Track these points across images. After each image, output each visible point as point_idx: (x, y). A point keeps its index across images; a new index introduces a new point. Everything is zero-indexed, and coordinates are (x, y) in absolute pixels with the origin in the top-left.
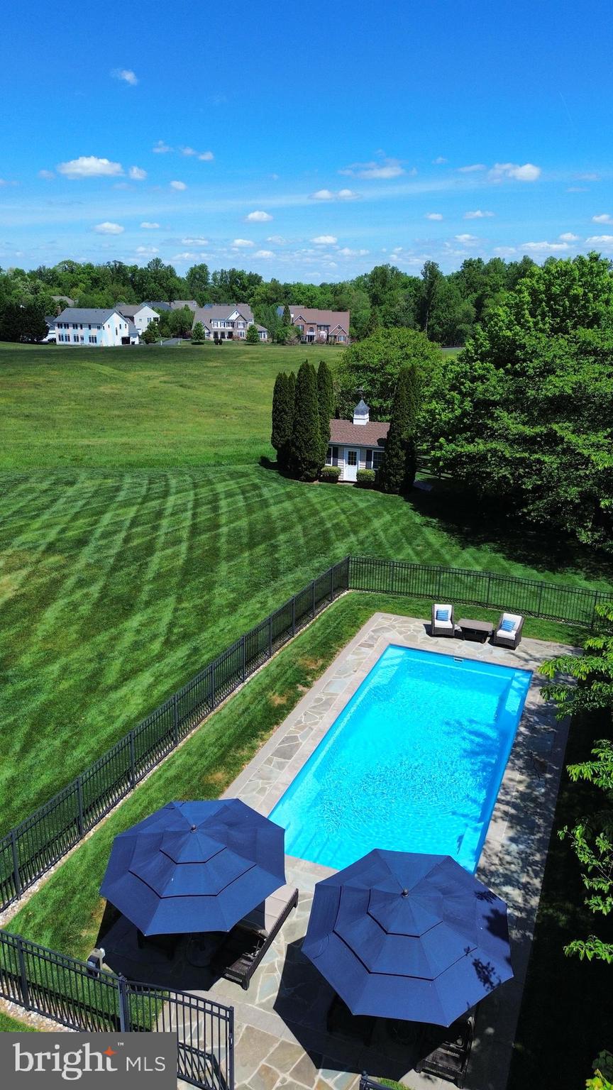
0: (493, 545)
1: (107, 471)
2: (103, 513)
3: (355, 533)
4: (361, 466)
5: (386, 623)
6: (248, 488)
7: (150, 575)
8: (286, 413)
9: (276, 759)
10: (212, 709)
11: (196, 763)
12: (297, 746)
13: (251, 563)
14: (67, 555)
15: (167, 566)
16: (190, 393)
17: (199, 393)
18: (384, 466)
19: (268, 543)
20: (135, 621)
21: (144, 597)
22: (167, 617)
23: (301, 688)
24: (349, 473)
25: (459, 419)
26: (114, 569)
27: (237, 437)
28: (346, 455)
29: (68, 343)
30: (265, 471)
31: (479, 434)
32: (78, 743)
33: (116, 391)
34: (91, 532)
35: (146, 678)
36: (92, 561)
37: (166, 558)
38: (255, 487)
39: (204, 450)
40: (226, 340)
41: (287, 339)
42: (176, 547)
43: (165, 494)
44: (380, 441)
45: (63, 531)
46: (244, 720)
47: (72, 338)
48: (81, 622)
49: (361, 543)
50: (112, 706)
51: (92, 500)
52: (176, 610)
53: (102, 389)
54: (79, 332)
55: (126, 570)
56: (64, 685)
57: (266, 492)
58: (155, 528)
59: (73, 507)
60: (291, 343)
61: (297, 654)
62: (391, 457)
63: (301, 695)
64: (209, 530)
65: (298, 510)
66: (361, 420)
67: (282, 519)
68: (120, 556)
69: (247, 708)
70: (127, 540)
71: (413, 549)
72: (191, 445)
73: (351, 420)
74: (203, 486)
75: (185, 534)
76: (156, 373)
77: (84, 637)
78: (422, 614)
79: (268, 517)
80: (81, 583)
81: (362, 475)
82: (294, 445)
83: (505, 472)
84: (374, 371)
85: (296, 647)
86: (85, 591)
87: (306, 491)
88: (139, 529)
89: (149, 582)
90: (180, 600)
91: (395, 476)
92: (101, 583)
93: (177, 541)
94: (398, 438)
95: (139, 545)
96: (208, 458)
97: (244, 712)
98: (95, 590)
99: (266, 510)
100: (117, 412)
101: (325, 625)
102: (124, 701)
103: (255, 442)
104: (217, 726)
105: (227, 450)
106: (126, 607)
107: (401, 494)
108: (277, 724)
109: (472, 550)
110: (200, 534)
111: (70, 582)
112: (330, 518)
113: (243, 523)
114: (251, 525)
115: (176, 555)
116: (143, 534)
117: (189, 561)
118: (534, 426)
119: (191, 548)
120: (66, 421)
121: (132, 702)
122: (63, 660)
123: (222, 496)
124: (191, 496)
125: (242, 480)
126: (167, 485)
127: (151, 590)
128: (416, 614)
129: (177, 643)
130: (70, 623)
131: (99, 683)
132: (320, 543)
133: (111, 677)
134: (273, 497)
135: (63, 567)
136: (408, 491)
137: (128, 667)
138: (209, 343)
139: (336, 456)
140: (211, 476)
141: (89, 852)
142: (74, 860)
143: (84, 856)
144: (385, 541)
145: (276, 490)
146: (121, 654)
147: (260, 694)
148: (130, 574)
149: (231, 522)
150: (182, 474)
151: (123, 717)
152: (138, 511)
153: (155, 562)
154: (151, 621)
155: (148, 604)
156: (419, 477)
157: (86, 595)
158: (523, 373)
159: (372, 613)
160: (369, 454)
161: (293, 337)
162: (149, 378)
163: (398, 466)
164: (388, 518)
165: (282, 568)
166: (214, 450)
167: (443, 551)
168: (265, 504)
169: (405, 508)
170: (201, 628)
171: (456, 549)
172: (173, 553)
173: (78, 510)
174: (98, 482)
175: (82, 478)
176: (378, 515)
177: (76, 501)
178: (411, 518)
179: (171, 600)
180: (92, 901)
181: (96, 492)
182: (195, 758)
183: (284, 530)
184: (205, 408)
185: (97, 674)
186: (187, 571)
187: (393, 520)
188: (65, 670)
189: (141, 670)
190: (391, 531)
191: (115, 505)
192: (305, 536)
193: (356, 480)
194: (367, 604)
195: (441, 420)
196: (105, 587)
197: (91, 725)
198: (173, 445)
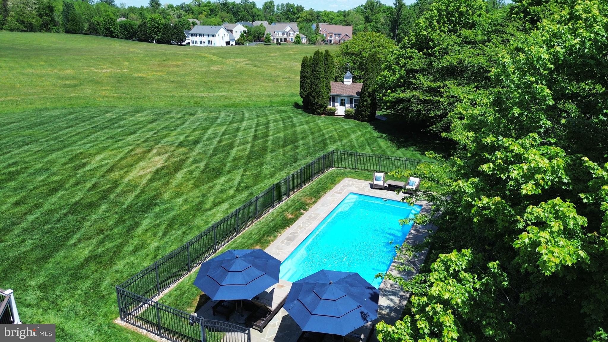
0: (415, 147)
1: (212, 109)
2: (208, 128)
3: (341, 140)
4: (347, 106)
5: (350, 183)
6: (286, 118)
7: (230, 158)
8: (307, 78)
9: (286, 241)
10: (257, 219)
11: (246, 242)
12: (297, 236)
13: (283, 154)
14: (188, 148)
15: (240, 154)
16: (259, 70)
17: (264, 70)
18: (359, 106)
19: (293, 145)
20: (222, 180)
21: (227, 169)
22: (238, 178)
23: (302, 211)
24: (340, 110)
25: (399, 80)
26: (212, 155)
27: (283, 93)
28: (339, 101)
29: (196, 45)
30: (296, 110)
31: (408, 88)
32: (190, 233)
33: (220, 69)
34: (201, 138)
35: (226, 206)
36: (201, 151)
37: (240, 150)
38: (290, 117)
39: (264, 99)
40: (283, 42)
41: (316, 42)
42: (245, 146)
43: (242, 120)
44: (358, 93)
45: (187, 137)
46: (272, 224)
47: (199, 42)
48: (195, 179)
49: (343, 146)
50: (208, 217)
51: (204, 123)
52: (243, 175)
53: (212, 68)
54: (203, 39)
55: (218, 156)
56: (185, 208)
57: (295, 120)
58: (235, 136)
59: (193, 126)
60: (319, 44)
61: (302, 196)
62: (363, 101)
63: (302, 214)
64: (263, 138)
65: (311, 129)
66: (348, 82)
67: (302, 133)
68: (216, 149)
69: (274, 219)
70: (219, 142)
71: (371, 149)
72: (258, 96)
73: (343, 82)
74: (262, 117)
75: (250, 140)
76: (242, 60)
77: (196, 186)
78: (369, 179)
79: (295, 132)
80: (195, 161)
81: (348, 111)
82: (311, 95)
83: (420, 107)
84: (356, 55)
85: (302, 193)
86: (197, 165)
87: (317, 119)
88: (226, 137)
89: (230, 162)
90: (245, 171)
91: (365, 112)
92: (205, 162)
93: (246, 143)
94: (367, 91)
95: (226, 144)
96: (266, 103)
97: (272, 221)
98: (202, 165)
99: (294, 129)
100: (220, 80)
101: (318, 183)
102: (214, 215)
103: (292, 95)
104: (259, 226)
105: (278, 99)
106: (218, 173)
107: (368, 121)
108: (288, 226)
109: (403, 150)
110: (258, 139)
111: (190, 161)
112: (328, 133)
113: (281, 135)
114: (285, 136)
115: (244, 149)
116: (229, 139)
117: (251, 152)
118: (436, 82)
119: (252, 146)
120: (192, 84)
121: (218, 216)
122: (185, 197)
123: (271, 122)
124: (255, 121)
125: (283, 114)
126: (243, 116)
127: (230, 166)
128: (366, 179)
129: (242, 190)
130: (189, 180)
131: (202, 207)
132: (321, 145)
133: (208, 205)
134: (299, 123)
135: (186, 153)
136: (372, 120)
137: (217, 201)
138: (274, 44)
139: (334, 101)
140: (267, 112)
141: (193, 277)
142: (185, 280)
143: (190, 279)
144: (356, 145)
145: (300, 119)
146: (213, 194)
147: (281, 213)
148: (220, 158)
149: (275, 134)
150: (251, 111)
151: (213, 222)
152: (227, 128)
153: (234, 152)
154: (230, 180)
155: (228, 172)
156: (378, 113)
157: (197, 167)
158: (432, 55)
159: (343, 178)
160: (351, 100)
161: (320, 40)
162: (238, 62)
163: (366, 106)
164: (359, 133)
165: (299, 157)
166: (270, 99)
167: (387, 150)
168: (294, 125)
169: (369, 129)
170: (255, 184)
171: (394, 149)
172: (243, 148)
173: (196, 127)
174: (207, 114)
175: (199, 112)
176: (354, 132)
177: (195, 123)
178: (372, 134)
179: (241, 171)
180: (192, 297)
181: (206, 119)
182: (246, 240)
183: (303, 138)
184: (267, 78)
185: (201, 203)
186: (250, 157)
187: (362, 135)
188: (185, 201)
189: (223, 202)
190: (360, 140)
191: (215, 125)
192: (313, 141)
193: (344, 114)
194: (342, 174)
195: (389, 81)
196: (207, 164)
197: (197, 225)
198: (247, 97)
